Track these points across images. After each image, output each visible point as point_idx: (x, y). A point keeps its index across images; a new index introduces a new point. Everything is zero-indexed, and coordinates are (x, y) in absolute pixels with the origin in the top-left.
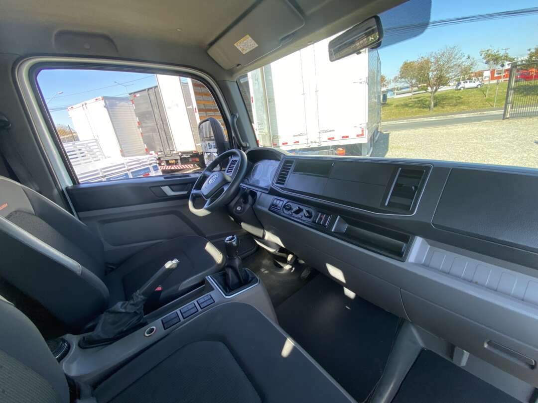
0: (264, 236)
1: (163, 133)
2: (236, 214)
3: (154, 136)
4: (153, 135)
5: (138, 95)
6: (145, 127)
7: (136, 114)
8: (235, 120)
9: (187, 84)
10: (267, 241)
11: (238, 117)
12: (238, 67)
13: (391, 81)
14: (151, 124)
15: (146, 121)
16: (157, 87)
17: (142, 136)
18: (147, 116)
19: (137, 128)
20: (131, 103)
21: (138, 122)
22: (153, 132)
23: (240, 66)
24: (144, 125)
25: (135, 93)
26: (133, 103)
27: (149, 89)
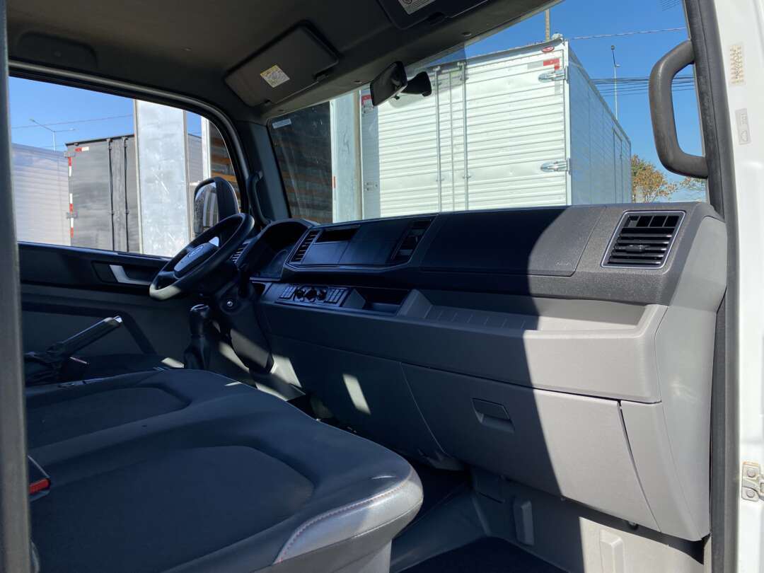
0: (270, 366)
1: (123, 233)
2: (223, 311)
3: (100, 238)
4: (97, 235)
5: (85, 148)
6: (86, 217)
7: (70, 186)
8: (256, 181)
9: (201, 138)
10: (275, 376)
11: (261, 177)
12: (266, 105)
13: (679, 185)
14: (99, 211)
15: (89, 204)
16: (133, 136)
17: (72, 235)
18: (96, 193)
19: (65, 217)
20: (67, 164)
21: (71, 205)
22: (98, 230)
23: (269, 104)
24: (81, 211)
25: (79, 143)
26: (70, 164)
27: (112, 139)
